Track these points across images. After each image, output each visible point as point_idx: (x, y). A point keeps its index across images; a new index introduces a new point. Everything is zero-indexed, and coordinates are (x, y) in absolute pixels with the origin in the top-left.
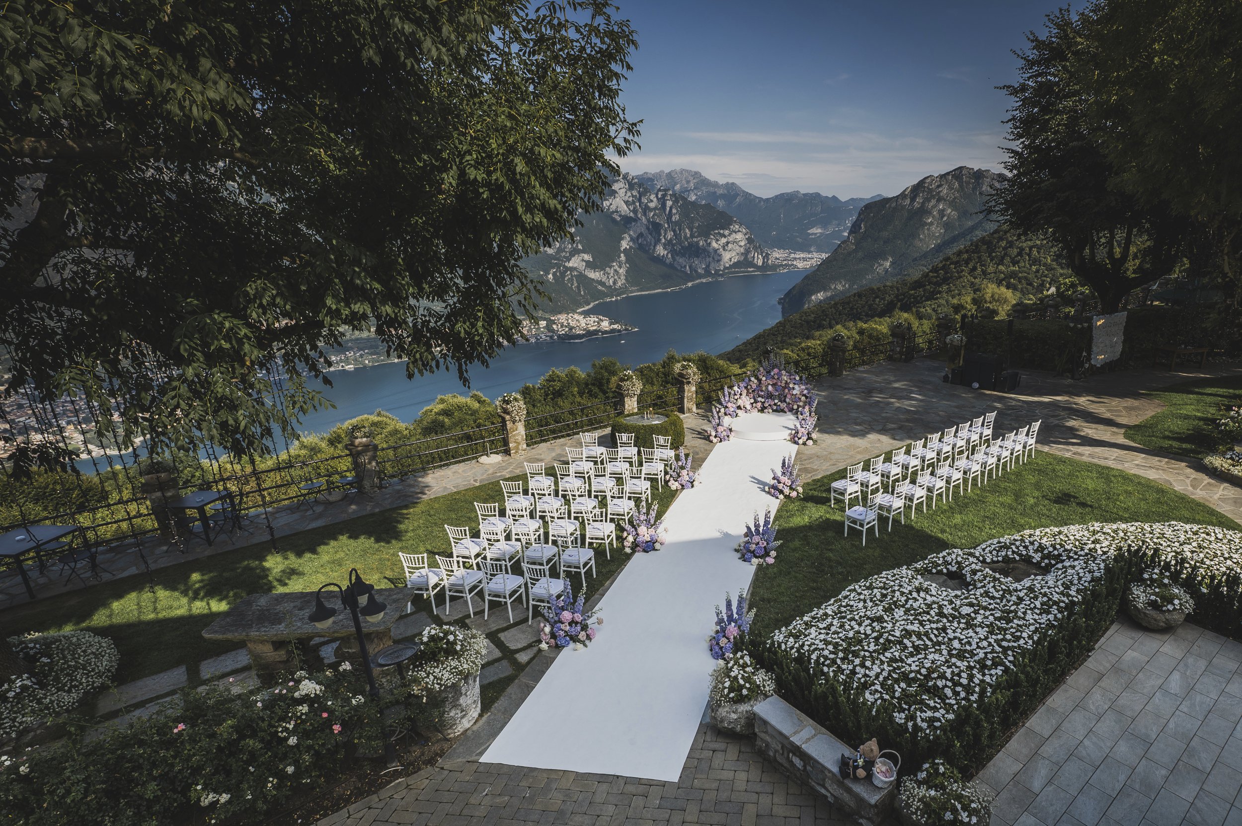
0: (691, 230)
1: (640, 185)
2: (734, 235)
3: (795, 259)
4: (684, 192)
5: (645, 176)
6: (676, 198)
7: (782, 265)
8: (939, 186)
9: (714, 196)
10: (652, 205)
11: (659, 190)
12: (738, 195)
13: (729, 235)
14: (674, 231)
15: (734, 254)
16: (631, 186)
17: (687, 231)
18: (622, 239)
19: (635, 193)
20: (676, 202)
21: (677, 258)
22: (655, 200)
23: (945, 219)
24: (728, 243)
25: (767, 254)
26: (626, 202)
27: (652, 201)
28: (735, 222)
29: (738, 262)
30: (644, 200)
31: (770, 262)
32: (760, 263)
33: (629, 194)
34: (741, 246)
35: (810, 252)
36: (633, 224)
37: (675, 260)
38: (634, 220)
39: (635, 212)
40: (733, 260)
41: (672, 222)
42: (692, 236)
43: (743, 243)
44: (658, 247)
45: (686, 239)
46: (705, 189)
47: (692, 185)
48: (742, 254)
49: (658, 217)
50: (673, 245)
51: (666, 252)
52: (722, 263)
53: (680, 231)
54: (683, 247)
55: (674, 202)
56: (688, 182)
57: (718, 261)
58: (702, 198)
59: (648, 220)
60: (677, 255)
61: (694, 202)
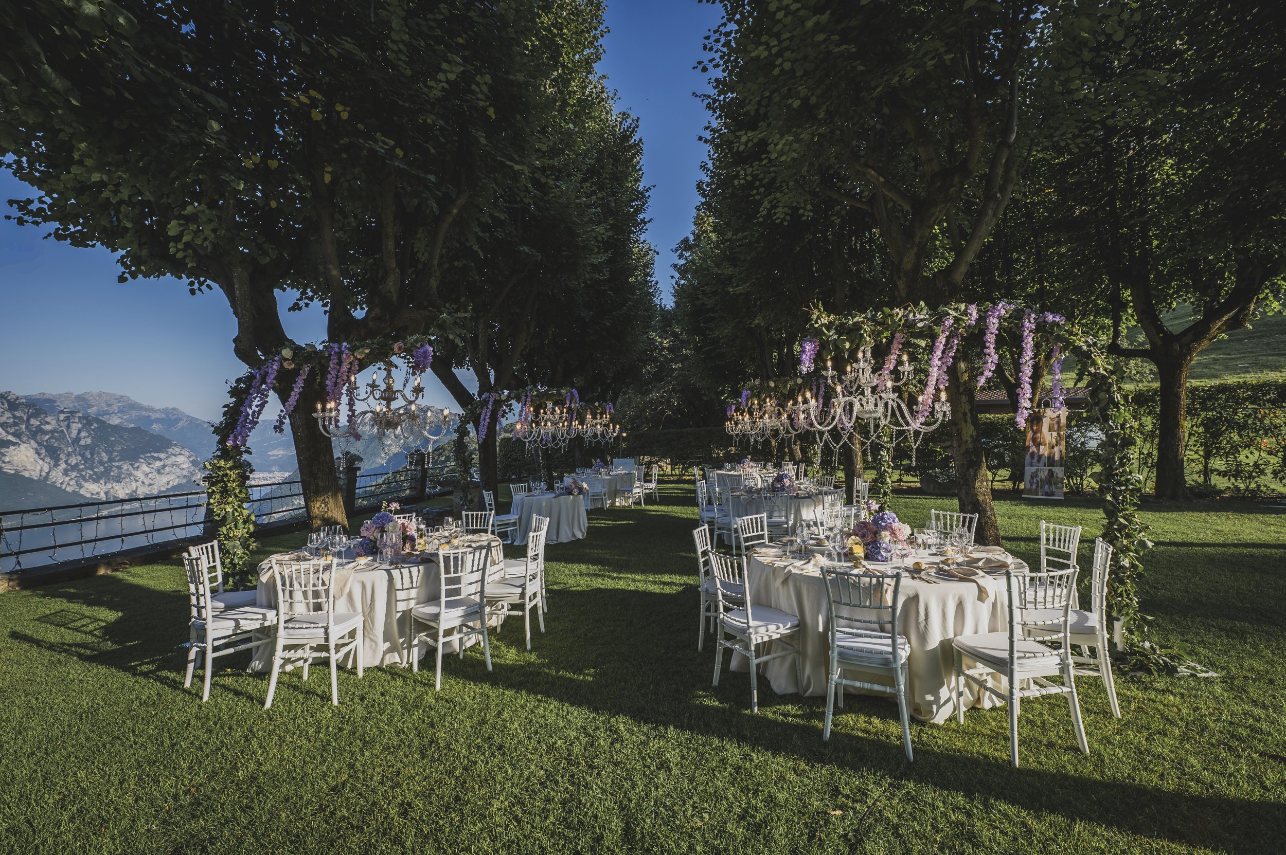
0: (109, 453)
1: (30, 406)
2: (173, 458)
4: (101, 415)
5: (41, 396)
6: (87, 421)
9: (149, 421)
10: (48, 427)
11: (63, 412)
12: (181, 419)
13: (167, 458)
14: (83, 456)
15: (172, 477)
16: (14, 406)
17: (104, 454)
19: (18, 414)
20: (89, 424)
21: (87, 485)
22: (54, 422)
24: (164, 466)
27: (48, 423)
28: (175, 445)
29: (179, 484)
30: (34, 422)
34: (183, 469)
35: (270, 472)
36: (12, 448)
37: (81, 487)
38: (14, 444)
39: (17, 435)
40: (171, 483)
41: (79, 446)
42: (111, 460)
43: (185, 466)
44: (53, 473)
45: (101, 463)
46: (134, 413)
47: (115, 408)
48: (185, 477)
49: (57, 440)
50: (79, 471)
51: (68, 478)
52: (155, 487)
53: (92, 454)
54: (95, 473)
55: (84, 425)
56: (109, 405)
57: (150, 485)
58: (131, 421)
59: (39, 444)
60: (86, 481)
61: (117, 426)
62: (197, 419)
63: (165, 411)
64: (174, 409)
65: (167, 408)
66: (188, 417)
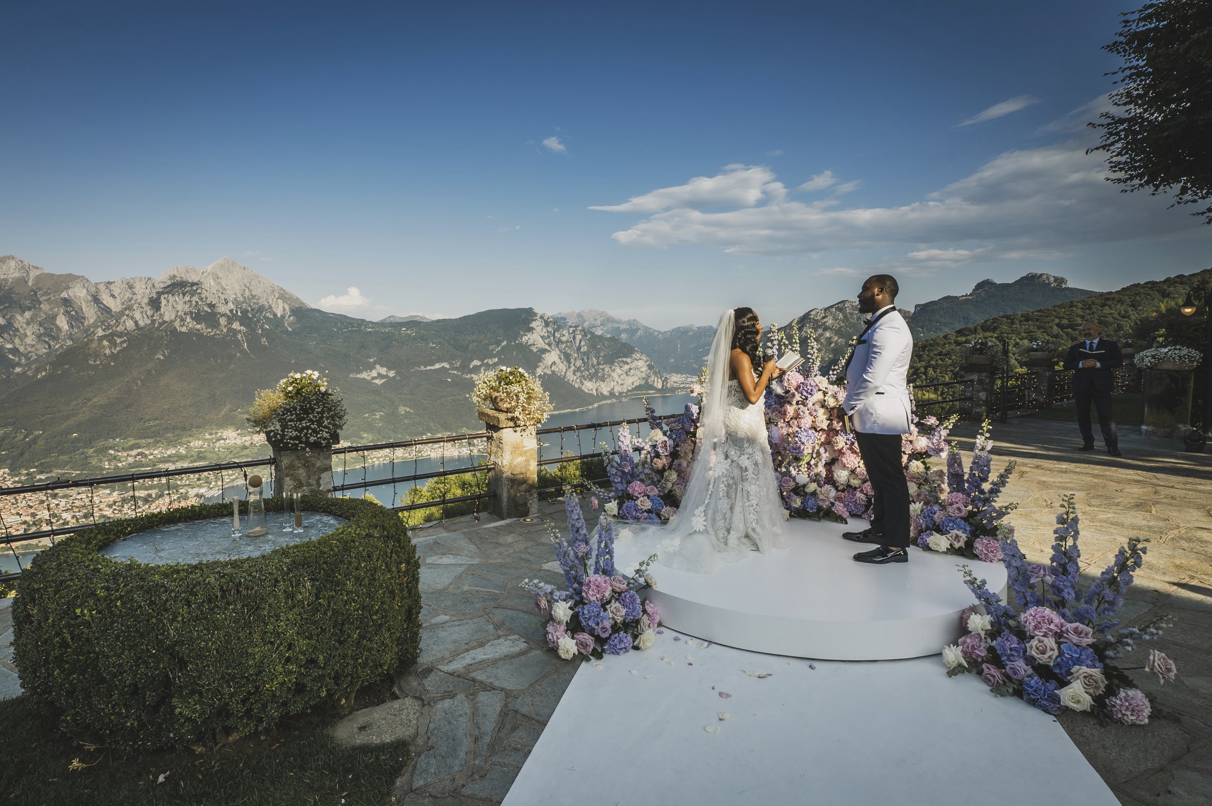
0: (597, 358)
1: (555, 322)
2: (636, 363)
3: (692, 382)
4: (591, 328)
5: (559, 316)
6: (585, 332)
7: (680, 388)
8: (824, 318)
9: (619, 331)
10: (564, 339)
11: (571, 327)
12: (639, 329)
13: (632, 362)
14: (583, 360)
15: (636, 378)
16: (547, 324)
17: (594, 359)
18: (538, 367)
19: (550, 329)
20: (585, 335)
21: (585, 382)
22: (567, 334)
23: (833, 345)
24: (630, 369)
25: (666, 378)
26: (542, 337)
27: (564, 335)
28: (637, 351)
29: (640, 385)
30: (557, 335)
31: (669, 385)
32: (660, 386)
33: (545, 330)
34: (642, 372)
36: (548, 354)
37: (583, 384)
38: (549, 351)
39: (549, 345)
40: (635, 384)
41: (581, 352)
42: (598, 364)
43: (644, 369)
44: (568, 373)
45: (593, 366)
46: (610, 325)
47: (598, 322)
48: (643, 378)
49: (569, 348)
50: (582, 372)
51: (575, 377)
52: (625, 386)
53: (588, 359)
54: (590, 373)
55: (583, 336)
56: (595, 320)
57: (622, 384)
58: (608, 332)
59: (561, 351)
60: (585, 380)
61: (600, 336)
62: (650, 329)
63: (629, 322)
64: (634, 320)
65: (630, 320)
66: (644, 326)
